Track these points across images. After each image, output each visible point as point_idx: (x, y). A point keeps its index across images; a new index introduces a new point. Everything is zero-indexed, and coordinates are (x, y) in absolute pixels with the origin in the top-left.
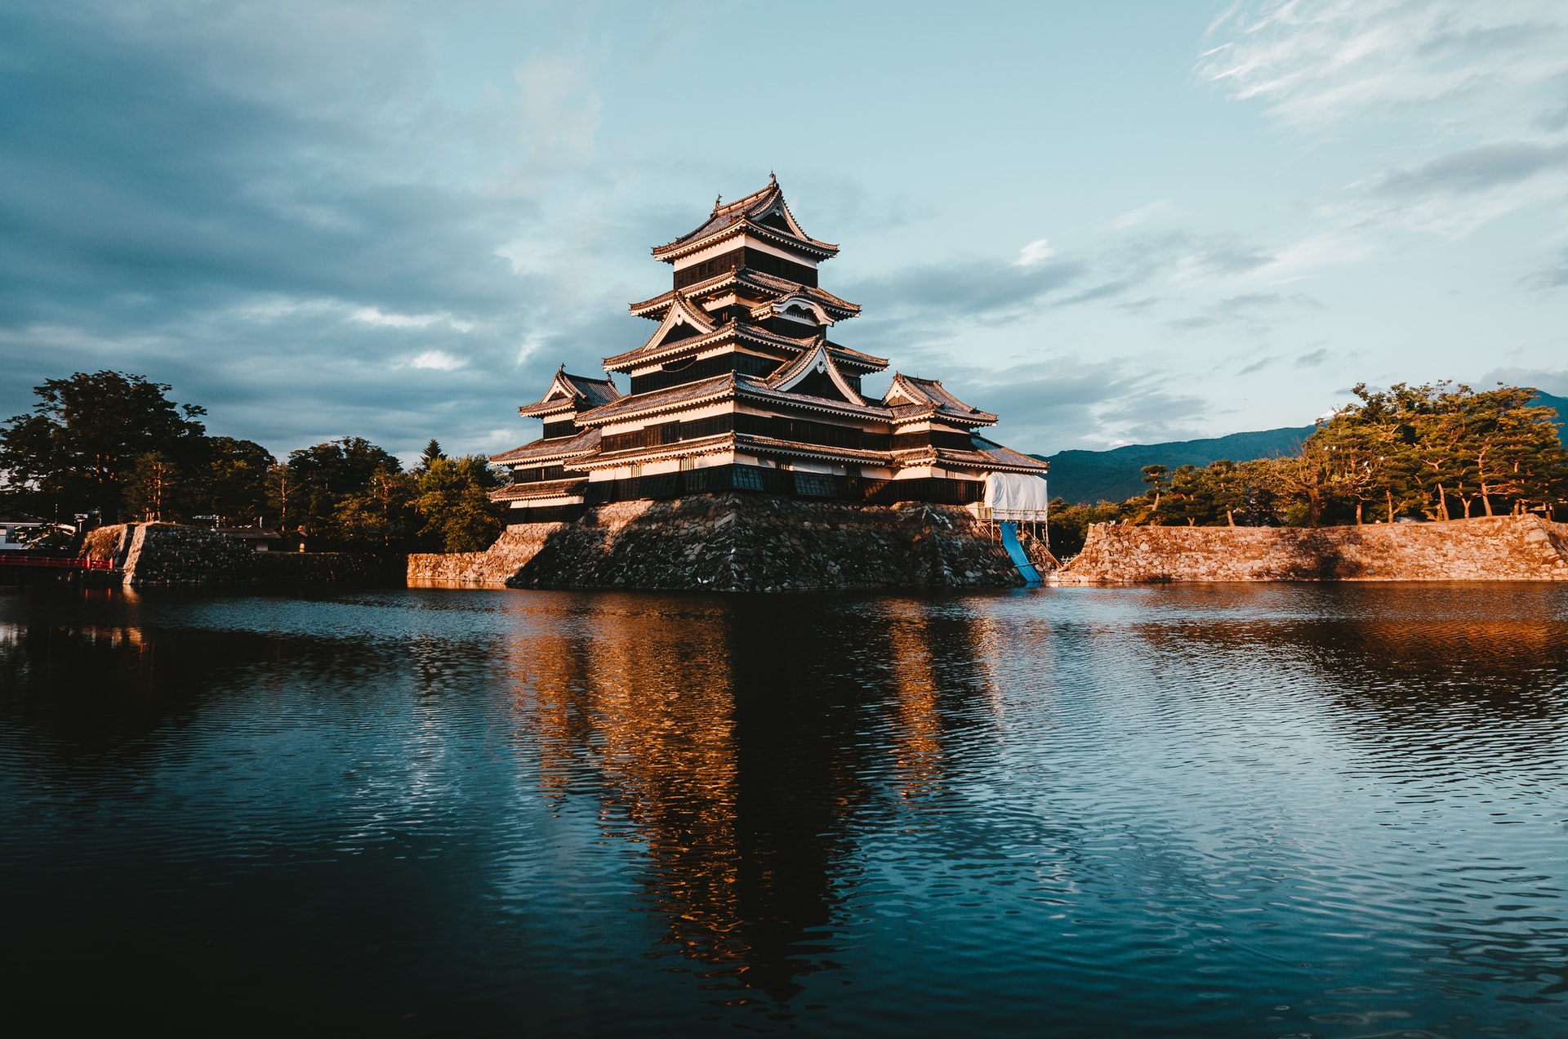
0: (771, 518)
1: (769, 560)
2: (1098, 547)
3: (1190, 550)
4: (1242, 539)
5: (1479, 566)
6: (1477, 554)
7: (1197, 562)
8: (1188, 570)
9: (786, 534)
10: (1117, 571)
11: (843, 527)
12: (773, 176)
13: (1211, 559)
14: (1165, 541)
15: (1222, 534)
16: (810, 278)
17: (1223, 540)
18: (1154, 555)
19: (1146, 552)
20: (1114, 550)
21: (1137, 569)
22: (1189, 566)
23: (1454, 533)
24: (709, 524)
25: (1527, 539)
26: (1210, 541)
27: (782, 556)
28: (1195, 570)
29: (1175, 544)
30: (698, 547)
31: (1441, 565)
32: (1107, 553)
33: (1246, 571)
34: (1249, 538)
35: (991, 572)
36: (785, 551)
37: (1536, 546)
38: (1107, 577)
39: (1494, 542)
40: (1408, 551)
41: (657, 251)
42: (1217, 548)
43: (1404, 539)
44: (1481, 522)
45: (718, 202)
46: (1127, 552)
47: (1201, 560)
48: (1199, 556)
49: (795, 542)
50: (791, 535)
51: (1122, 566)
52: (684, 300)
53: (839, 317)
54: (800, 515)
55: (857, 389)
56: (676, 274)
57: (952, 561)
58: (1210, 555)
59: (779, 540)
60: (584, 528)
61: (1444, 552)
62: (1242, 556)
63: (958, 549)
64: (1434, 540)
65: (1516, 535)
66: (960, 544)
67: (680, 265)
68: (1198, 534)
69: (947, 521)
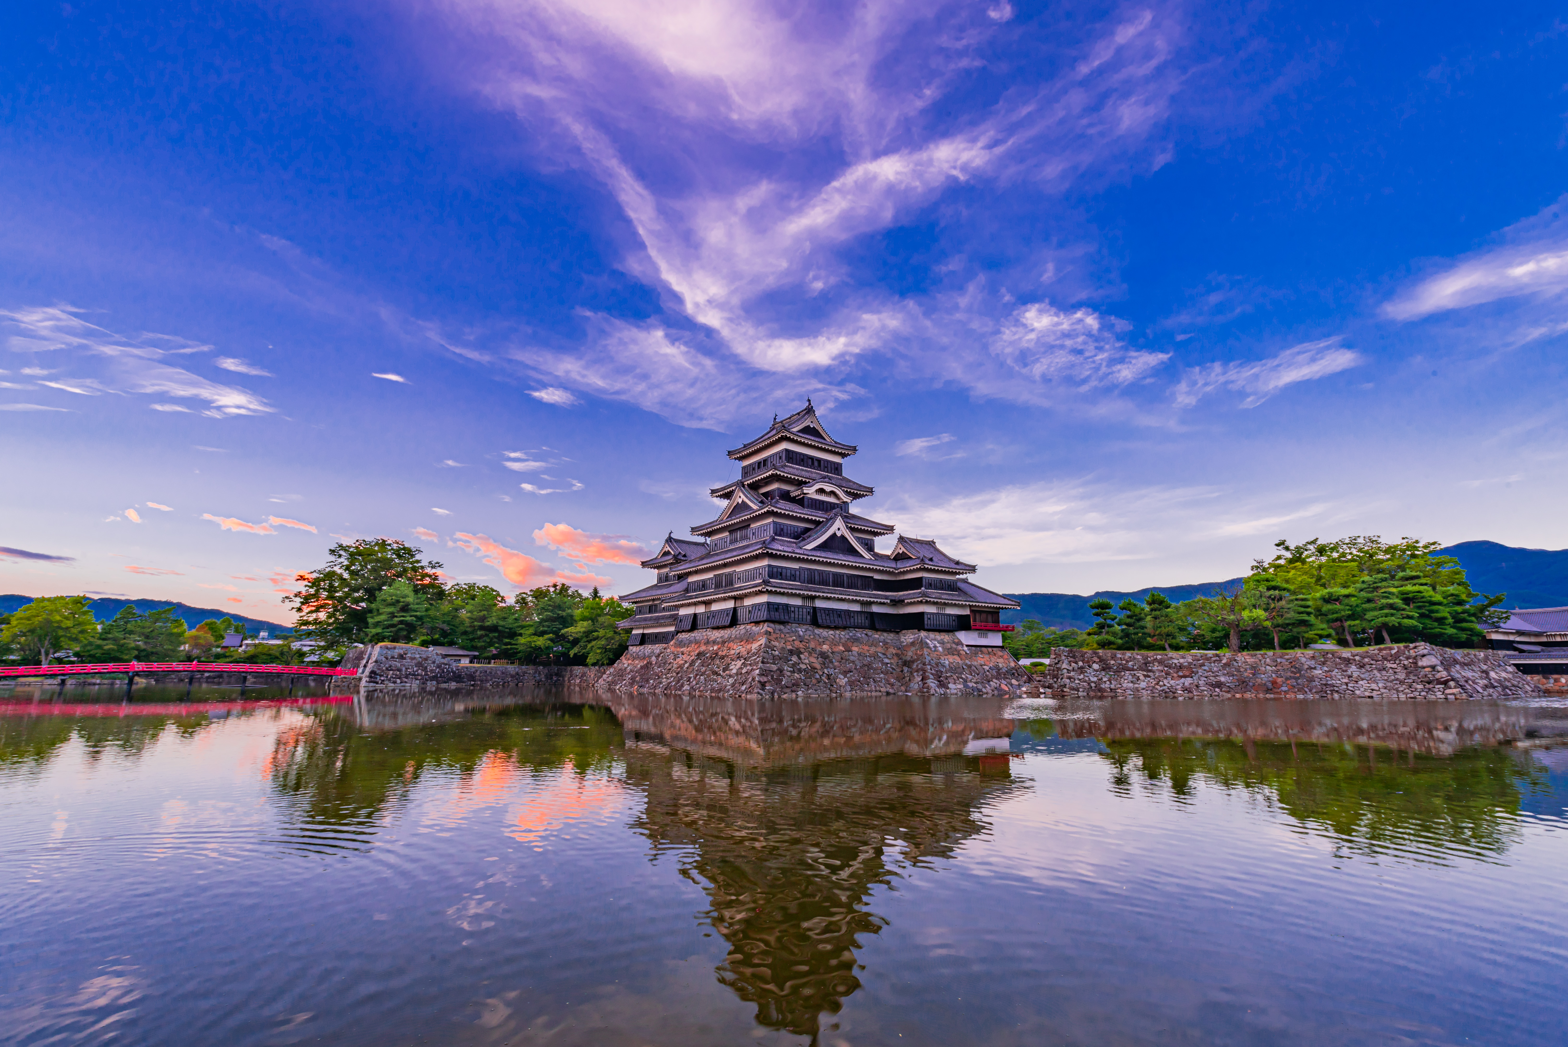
0: (795, 642)
1: (789, 674)
2: (1058, 666)
3: (1133, 670)
4: (1176, 661)
5: (1380, 685)
6: (1378, 675)
7: (1138, 679)
8: (1131, 685)
9: (806, 654)
10: (1073, 685)
11: (855, 649)
12: (809, 401)
13: (1149, 677)
14: (1112, 662)
15: (1159, 657)
16: (837, 469)
17: (1161, 662)
18: (1103, 673)
19: (1097, 671)
20: (1071, 668)
21: (1089, 684)
22: (1132, 682)
23: (1357, 658)
24: (748, 647)
25: (1420, 664)
26: (1149, 663)
27: (800, 671)
28: (1136, 685)
29: (1120, 664)
30: (739, 663)
31: (1347, 684)
32: (1065, 671)
33: (1179, 687)
34: (1182, 661)
35: (970, 684)
36: (803, 666)
37: (1429, 669)
38: (1065, 690)
39: (1394, 666)
40: (1317, 672)
41: (730, 453)
42: (1155, 668)
43: (1313, 662)
44: (1380, 650)
45: (775, 419)
46: (1081, 670)
47: (1142, 677)
48: (1140, 674)
49: (813, 660)
50: (810, 654)
51: (1077, 682)
52: (743, 486)
53: (856, 496)
54: (821, 640)
55: (870, 547)
56: (744, 468)
57: (938, 676)
58: (1149, 674)
59: (800, 658)
60: (673, 649)
61: (1349, 673)
62: (1175, 675)
63: (944, 666)
64: (1340, 664)
65: (1411, 661)
66: (947, 662)
67: (746, 463)
68: (1139, 657)
69: (938, 645)
